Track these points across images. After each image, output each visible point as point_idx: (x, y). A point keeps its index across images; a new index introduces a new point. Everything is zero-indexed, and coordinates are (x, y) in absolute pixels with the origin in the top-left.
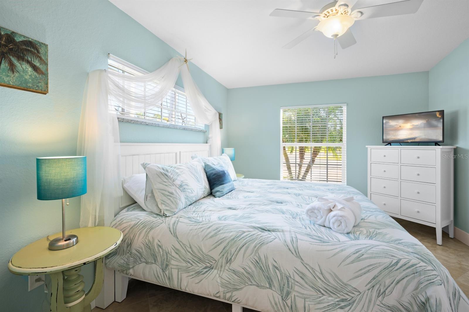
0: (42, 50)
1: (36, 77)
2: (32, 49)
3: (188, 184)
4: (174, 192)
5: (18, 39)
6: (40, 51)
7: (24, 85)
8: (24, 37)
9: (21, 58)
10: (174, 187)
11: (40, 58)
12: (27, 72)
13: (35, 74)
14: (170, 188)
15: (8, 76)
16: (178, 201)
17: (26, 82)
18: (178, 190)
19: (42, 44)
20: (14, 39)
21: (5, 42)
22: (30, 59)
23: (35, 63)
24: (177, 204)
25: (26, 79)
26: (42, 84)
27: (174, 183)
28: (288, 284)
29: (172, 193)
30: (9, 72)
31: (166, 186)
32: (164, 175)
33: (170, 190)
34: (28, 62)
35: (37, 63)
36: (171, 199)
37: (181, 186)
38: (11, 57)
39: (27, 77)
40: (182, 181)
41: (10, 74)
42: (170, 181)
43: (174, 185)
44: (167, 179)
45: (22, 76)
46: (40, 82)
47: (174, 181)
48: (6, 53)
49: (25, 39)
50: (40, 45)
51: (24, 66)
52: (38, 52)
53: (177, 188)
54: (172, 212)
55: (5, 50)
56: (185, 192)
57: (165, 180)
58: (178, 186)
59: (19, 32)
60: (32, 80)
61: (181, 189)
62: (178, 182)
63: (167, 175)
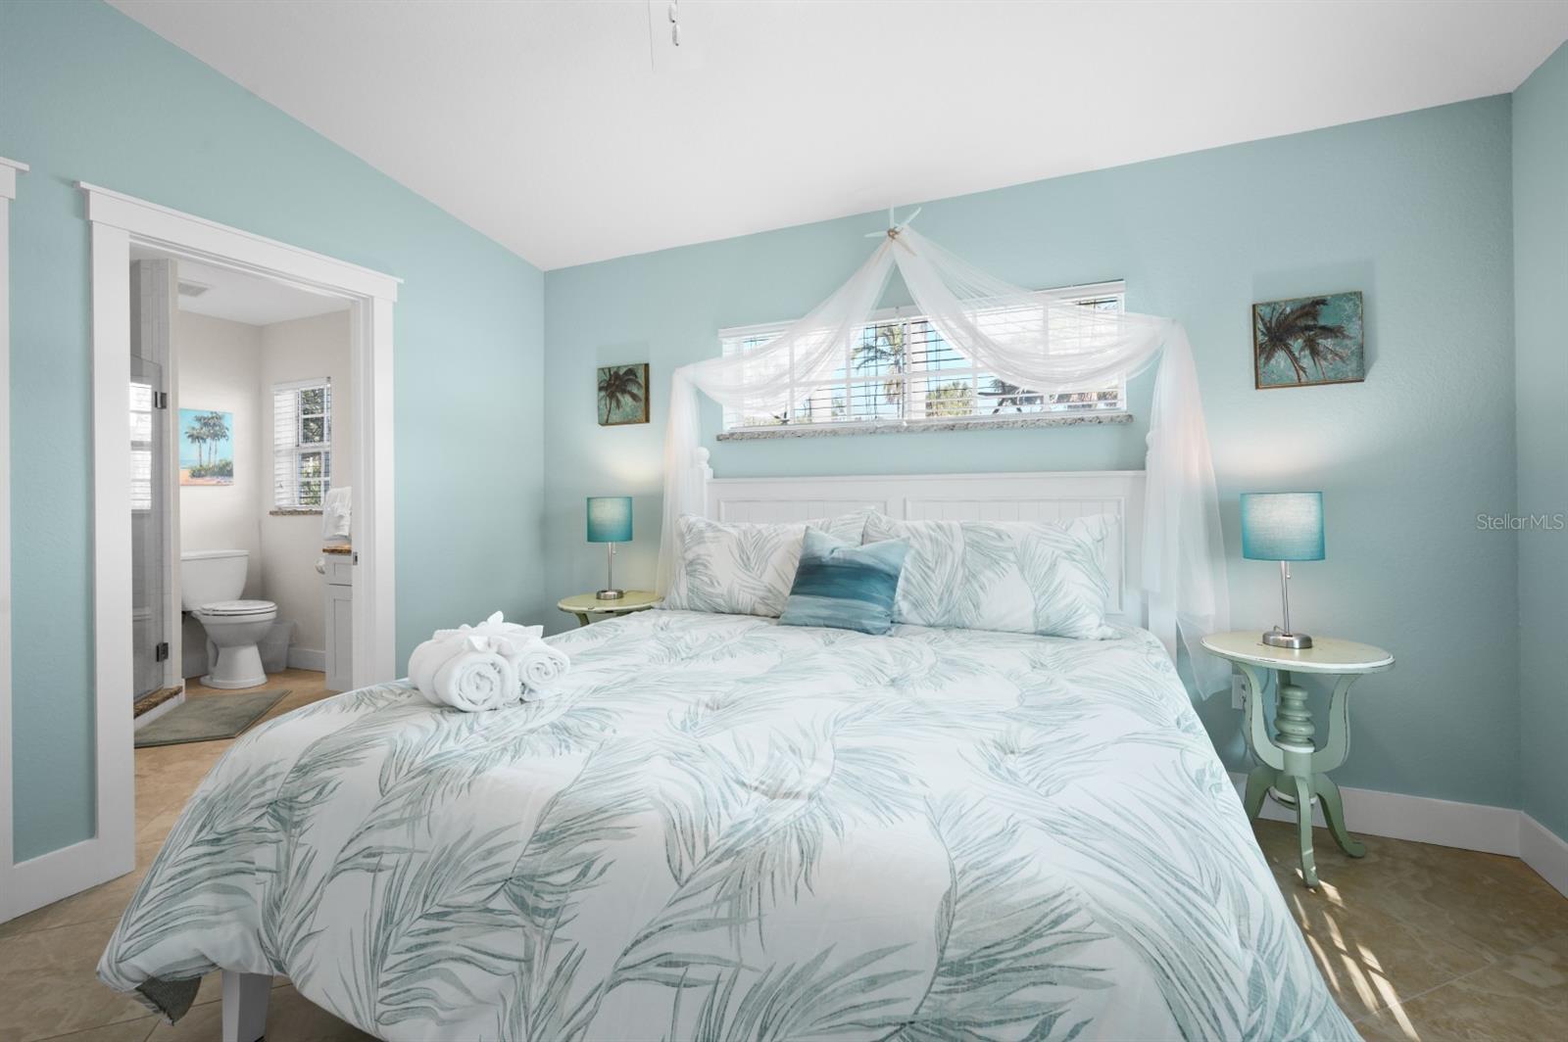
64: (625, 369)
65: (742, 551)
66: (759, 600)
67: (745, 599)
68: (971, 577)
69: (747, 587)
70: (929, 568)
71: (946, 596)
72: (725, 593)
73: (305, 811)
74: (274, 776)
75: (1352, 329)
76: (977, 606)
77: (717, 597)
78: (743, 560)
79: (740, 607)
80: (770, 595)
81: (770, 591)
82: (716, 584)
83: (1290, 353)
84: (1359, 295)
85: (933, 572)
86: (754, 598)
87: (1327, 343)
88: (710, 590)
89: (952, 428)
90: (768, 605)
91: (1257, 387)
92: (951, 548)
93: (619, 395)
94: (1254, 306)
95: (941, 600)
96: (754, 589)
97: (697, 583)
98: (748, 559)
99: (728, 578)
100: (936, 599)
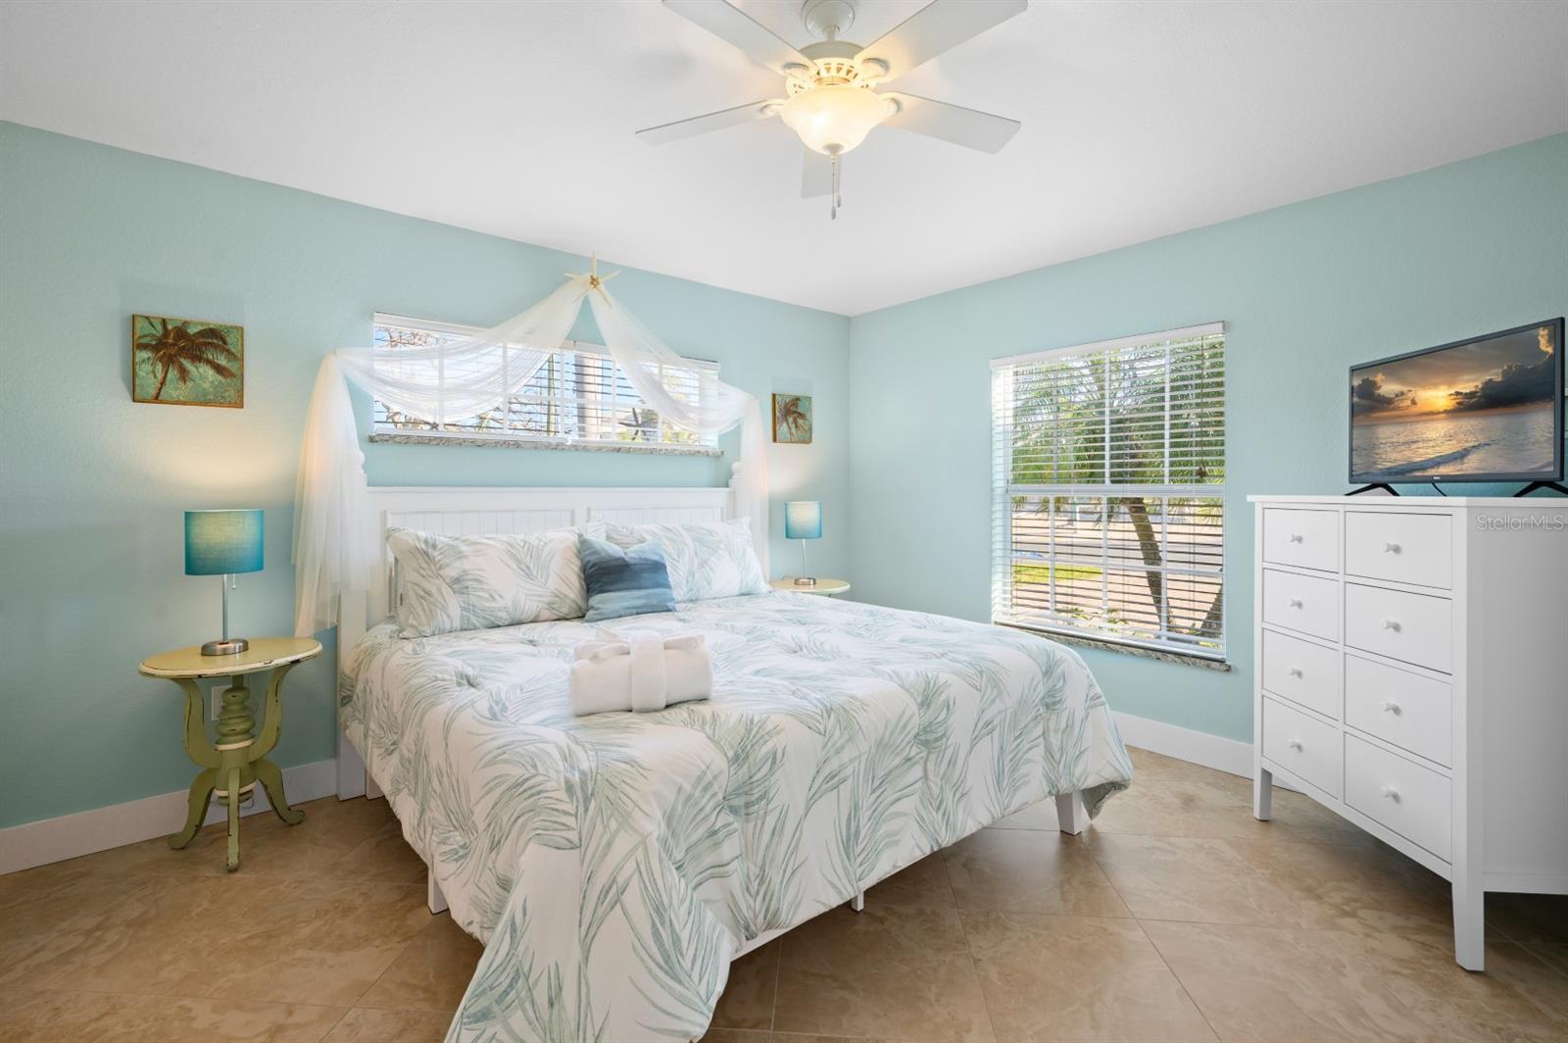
0: (231, 339)
1: (220, 382)
2: (215, 341)
3: (481, 579)
4: (434, 591)
5: (192, 330)
6: (228, 339)
7: (202, 399)
8: (202, 324)
9: (197, 358)
10: (440, 582)
11: (229, 352)
12: (206, 378)
13: (220, 378)
14: (429, 581)
15: (177, 389)
16: (438, 611)
17: (205, 393)
18: (445, 589)
19: (231, 327)
20: (187, 333)
21: (174, 339)
22: (211, 357)
23: (219, 362)
24: (433, 616)
25: (204, 389)
26: (232, 394)
27: (441, 572)
28: (506, 993)
29: (429, 593)
30: (180, 382)
31: (423, 576)
32: (424, 554)
33: (427, 586)
34: (209, 362)
35: (222, 361)
36: (425, 604)
37: (457, 580)
38: (182, 360)
39: (206, 385)
40: (464, 571)
41: (181, 384)
42: (433, 568)
43: (439, 576)
44: (428, 564)
45: (199, 385)
46: (227, 390)
47: (440, 568)
48: (175, 356)
49: (203, 328)
50: (228, 331)
51: (201, 370)
52: (225, 342)
53: (445, 584)
54: (418, 631)
55: (173, 351)
56: (465, 596)
57: (425, 566)
58: (447, 580)
59: (194, 320)
60: (215, 389)
61: (455, 586)
62: (451, 572)
63: (428, 556)
64: (200, 328)
65: (519, 561)
66: (546, 606)
67: (530, 606)
68: (703, 563)
69: (533, 595)
70: (674, 560)
71: (690, 578)
72: (510, 604)
73: (766, 783)
74: (715, 778)
75: (808, 416)
76: (709, 583)
77: (500, 610)
78: (523, 570)
79: (523, 617)
80: (556, 599)
81: (557, 596)
82: (497, 597)
83: (788, 424)
84: (810, 398)
85: (678, 562)
86: (541, 605)
87: (800, 421)
88: (493, 604)
89: (619, 450)
90: (554, 609)
91: (775, 440)
92: (685, 544)
93: (187, 364)
94: (774, 395)
95: (687, 581)
96: (540, 596)
97: (473, 600)
98: (528, 568)
99: (511, 591)
100: (684, 582)
